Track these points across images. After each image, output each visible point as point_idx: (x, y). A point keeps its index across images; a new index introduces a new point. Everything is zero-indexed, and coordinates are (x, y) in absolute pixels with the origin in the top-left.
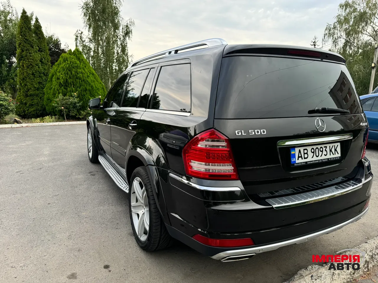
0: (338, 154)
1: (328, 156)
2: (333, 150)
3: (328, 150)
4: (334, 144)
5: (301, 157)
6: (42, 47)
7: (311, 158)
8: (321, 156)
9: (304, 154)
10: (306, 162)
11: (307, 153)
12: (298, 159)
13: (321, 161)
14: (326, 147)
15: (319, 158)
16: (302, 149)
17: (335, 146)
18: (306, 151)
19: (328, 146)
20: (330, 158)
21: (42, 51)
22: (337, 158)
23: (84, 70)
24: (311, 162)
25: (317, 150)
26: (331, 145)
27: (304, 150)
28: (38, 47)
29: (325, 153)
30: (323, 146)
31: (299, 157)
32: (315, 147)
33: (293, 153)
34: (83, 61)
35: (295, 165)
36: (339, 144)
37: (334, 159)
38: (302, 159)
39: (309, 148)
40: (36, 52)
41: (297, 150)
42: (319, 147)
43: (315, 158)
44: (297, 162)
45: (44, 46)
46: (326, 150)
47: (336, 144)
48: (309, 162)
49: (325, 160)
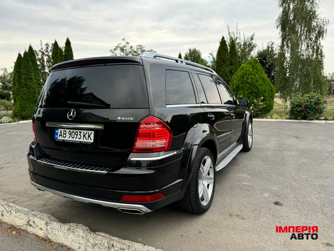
0: (91, 140)
1: (82, 140)
2: (87, 136)
3: (82, 135)
4: (88, 132)
5: (61, 135)
6: (233, 61)
7: (68, 138)
8: (76, 138)
9: (64, 134)
10: (64, 140)
11: (65, 134)
12: (59, 137)
13: (74, 142)
14: (81, 132)
15: (74, 139)
16: (63, 130)
17: (89, 133)
18: (65, 132)
19: (82, 132)
20: (82, 142)
21: (233, 64)
22: (88, 143)
23: (255, 76)
24: (67, 141)
25: (73, 133)
26: (85, 132)
27: (64, 131)
28: (230, 62)
29: (79, 136)
30: (78, 131)
31: (60, 135)
32: (72, 131)
33: (57, 131)
34: (257, 68)
35: (57, 140)
36: (93, 132)
37: (86, 143)
38: (62, 137)
39: (68, 131)
40: (228, 66)
41: (60, 130)
42: (75, 131)
43: (71, 139)
44: (59, 138)
45: (235, 60)
46: (80, 135)
47: (90, 132)
48: (65, 140)
49: (78, 142)
